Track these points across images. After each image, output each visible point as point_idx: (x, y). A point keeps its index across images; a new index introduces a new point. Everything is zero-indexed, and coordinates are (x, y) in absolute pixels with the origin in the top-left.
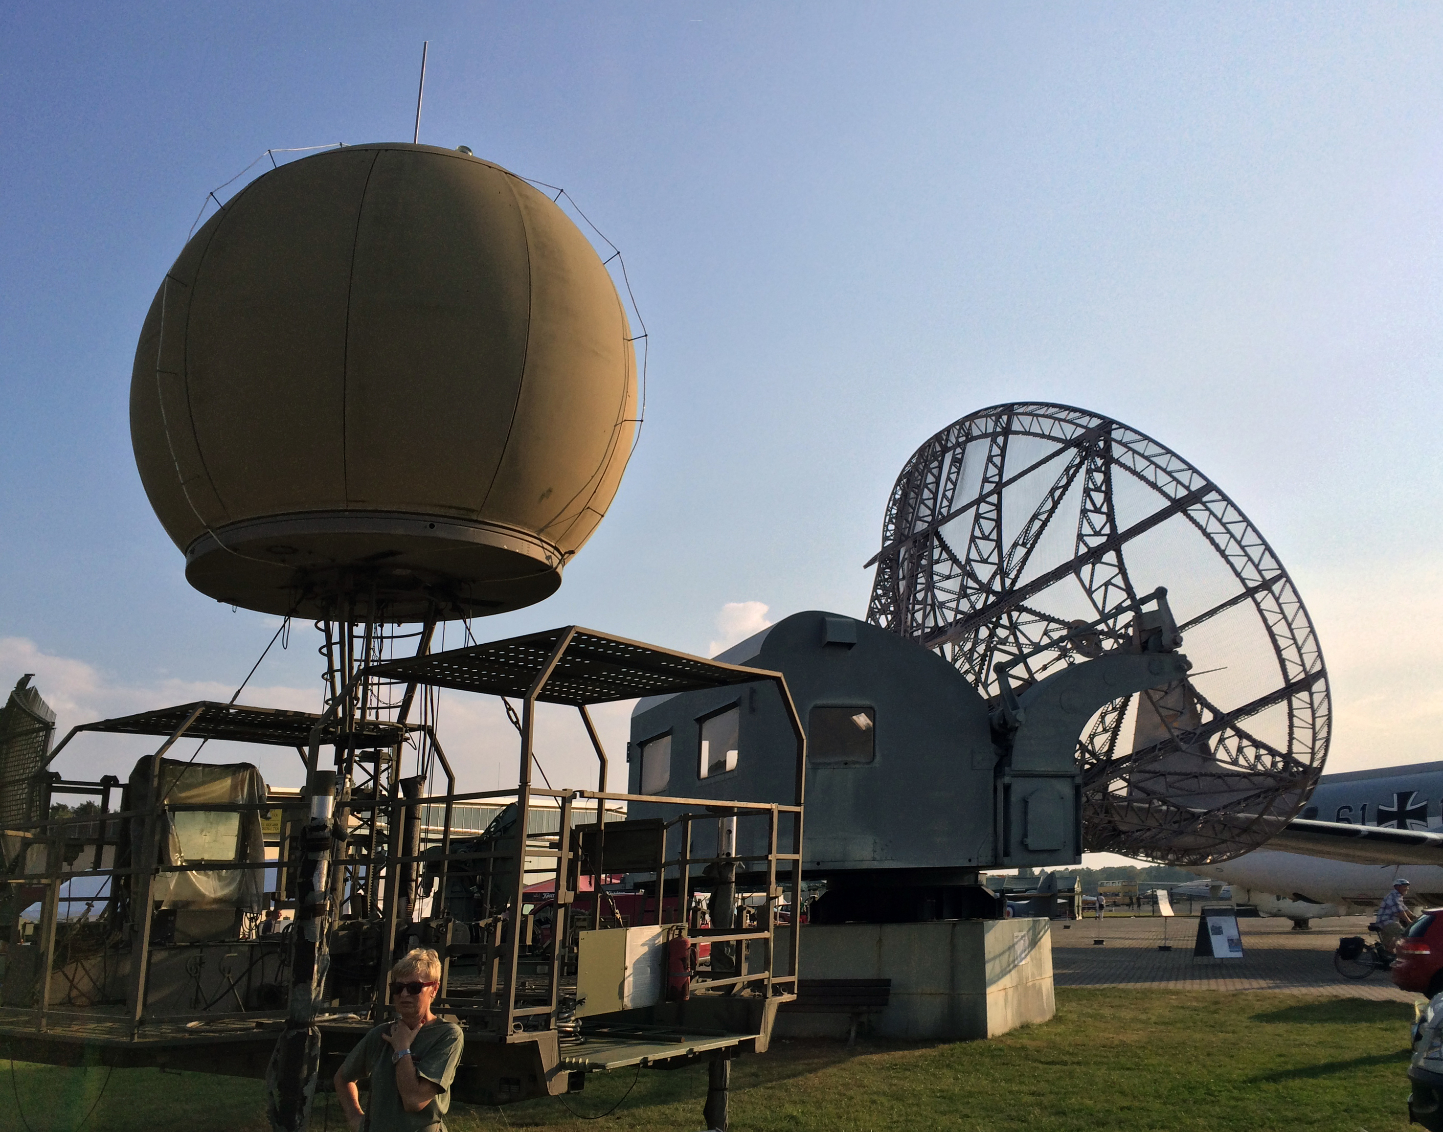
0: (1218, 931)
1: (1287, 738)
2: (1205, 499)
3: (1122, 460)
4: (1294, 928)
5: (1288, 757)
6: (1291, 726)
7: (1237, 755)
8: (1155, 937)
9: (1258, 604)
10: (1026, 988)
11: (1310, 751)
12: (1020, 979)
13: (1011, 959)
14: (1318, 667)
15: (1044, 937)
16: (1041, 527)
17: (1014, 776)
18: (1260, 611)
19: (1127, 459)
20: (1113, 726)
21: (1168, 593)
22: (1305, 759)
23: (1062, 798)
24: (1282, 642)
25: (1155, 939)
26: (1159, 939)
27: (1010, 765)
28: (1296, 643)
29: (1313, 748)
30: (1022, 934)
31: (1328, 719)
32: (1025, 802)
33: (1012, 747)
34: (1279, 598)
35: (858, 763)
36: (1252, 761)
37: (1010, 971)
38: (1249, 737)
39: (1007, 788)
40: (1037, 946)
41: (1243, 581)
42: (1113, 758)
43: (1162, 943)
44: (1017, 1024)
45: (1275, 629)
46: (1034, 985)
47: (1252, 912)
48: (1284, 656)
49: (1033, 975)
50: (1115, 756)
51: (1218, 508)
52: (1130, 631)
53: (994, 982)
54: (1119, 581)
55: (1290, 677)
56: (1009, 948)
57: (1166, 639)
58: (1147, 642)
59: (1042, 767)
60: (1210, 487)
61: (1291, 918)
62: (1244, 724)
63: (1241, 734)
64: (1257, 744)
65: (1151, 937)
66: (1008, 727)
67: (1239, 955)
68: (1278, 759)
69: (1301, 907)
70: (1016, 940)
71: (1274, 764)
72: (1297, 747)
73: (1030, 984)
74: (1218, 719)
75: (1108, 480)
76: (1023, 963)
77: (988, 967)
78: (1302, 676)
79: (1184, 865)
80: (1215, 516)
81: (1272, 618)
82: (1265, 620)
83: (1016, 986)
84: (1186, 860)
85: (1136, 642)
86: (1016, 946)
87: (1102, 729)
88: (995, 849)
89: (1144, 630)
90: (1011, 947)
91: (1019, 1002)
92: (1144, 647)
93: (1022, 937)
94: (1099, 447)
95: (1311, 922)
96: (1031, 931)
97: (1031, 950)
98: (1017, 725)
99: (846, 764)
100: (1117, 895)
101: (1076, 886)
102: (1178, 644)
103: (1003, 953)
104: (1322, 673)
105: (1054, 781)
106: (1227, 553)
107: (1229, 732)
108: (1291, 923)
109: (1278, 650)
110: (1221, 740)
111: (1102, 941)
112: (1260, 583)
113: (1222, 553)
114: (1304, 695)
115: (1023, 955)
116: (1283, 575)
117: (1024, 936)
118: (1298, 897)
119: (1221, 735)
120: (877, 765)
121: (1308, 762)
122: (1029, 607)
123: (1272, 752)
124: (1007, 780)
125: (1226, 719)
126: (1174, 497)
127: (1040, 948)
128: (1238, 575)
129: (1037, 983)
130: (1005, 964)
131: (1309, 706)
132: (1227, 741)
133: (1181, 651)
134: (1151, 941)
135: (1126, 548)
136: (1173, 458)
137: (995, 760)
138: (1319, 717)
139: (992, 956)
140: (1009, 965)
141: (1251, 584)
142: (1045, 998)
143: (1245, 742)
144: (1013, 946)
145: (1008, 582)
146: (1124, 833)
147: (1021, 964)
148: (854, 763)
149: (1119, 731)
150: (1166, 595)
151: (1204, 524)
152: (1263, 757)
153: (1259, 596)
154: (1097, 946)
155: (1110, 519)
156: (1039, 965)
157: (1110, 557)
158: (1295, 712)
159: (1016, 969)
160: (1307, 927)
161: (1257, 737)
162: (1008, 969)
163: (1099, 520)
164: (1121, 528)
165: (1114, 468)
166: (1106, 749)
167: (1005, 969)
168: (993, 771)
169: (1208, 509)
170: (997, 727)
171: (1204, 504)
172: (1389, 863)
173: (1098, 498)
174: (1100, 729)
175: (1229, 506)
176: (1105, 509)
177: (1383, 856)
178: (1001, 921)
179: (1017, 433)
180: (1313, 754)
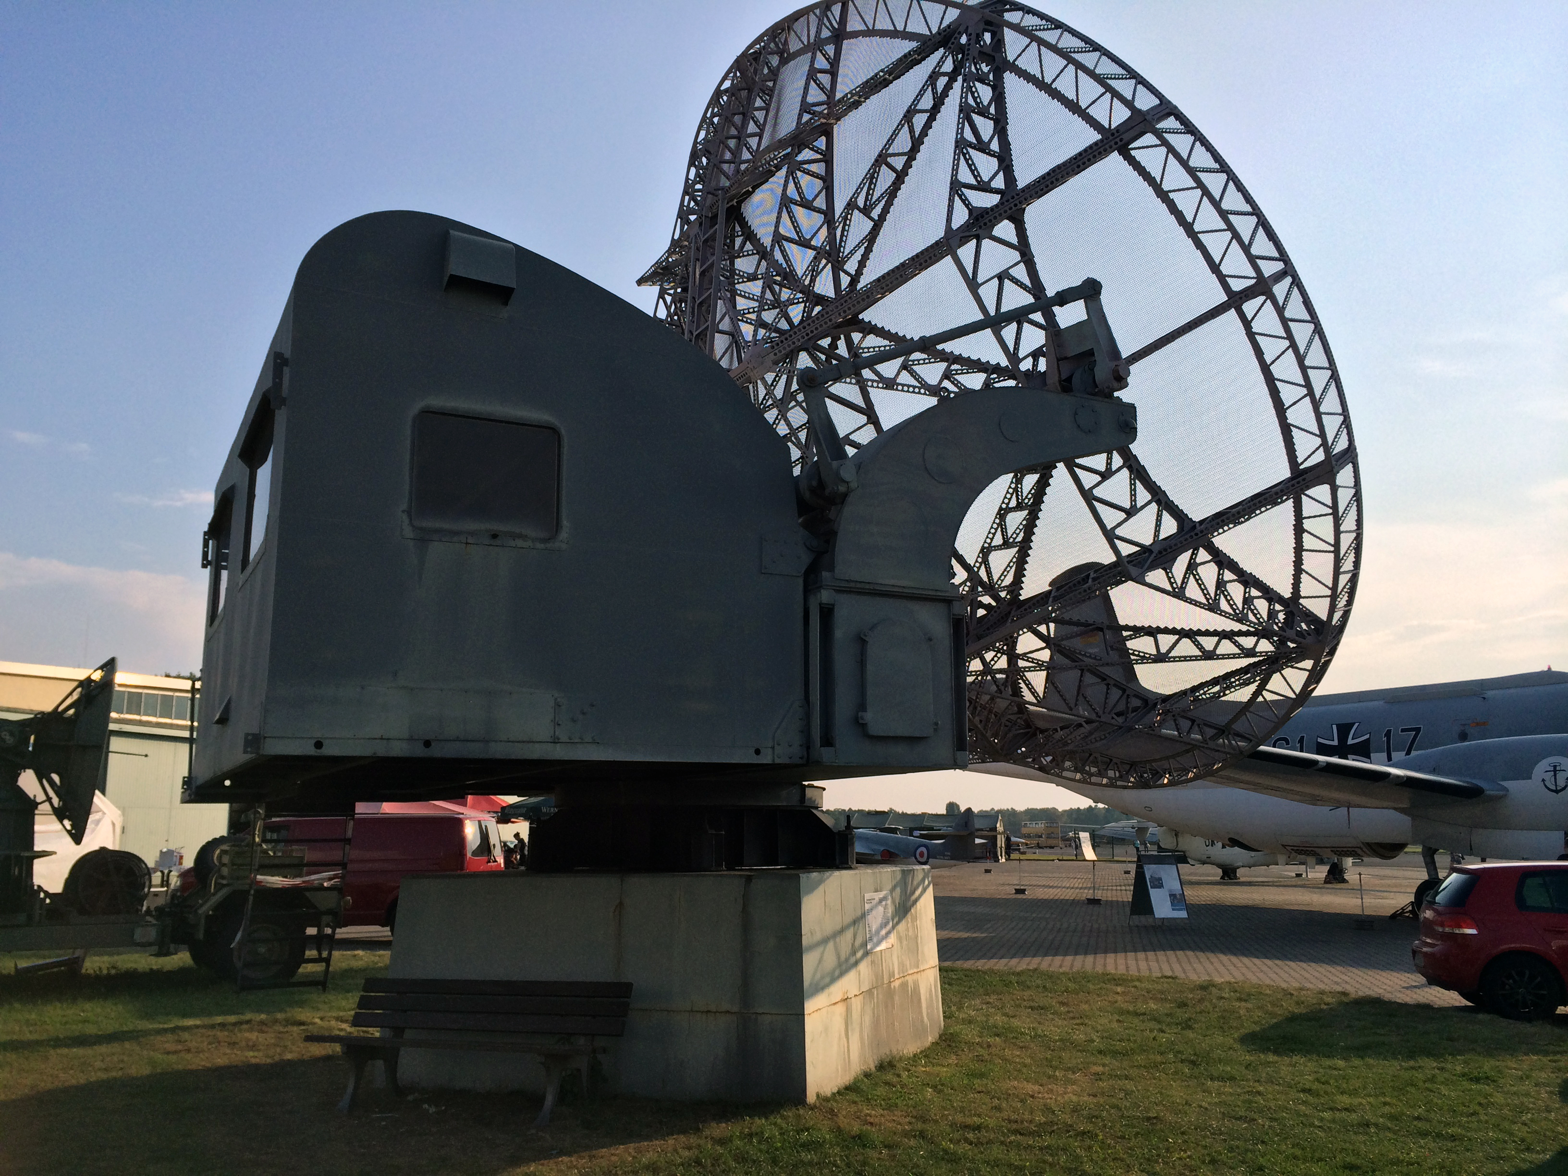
0: (1158, 884)
1: (1291, 570)
2: (1159, 126)
3: (1021, 63)
4: (1222, 878)
5: (1293, 604)
6: (1299, 549)
7: (1216, 595)
8: (1080, 886)
9: (1247, 324)
10: (890, 993)
11: (1329, 592)
12: (878, 976)
13: (858, 942)
14: (1342, 445)
15: (922, 900)
16: (894, 183)
17: (839, 591)
18: (1251, 335)
19: (1029, 63)
20: (1019, 539)
21: (1103, 291)
22: (1320, 609)
23: (930, 640)
24: (1288, 394)
25: (1081, 888)
26: (1085, 888)
27: (831, 568)
28: (1311, 393)
29: (1334, 588)
30: (881, 895)
31: (1356, 539)
32: (861, 641)
33: (835, 533)
34: (1284, 308)
35: (521, 536)
36: (1240, 606)
37: (856, 963)
38: (1233, 566)
39: (827, 613)
40: (909, 916)
41: (1222, 279)
42: (1021, 598)
43: (1089, 894)
44: (871, 1065)
45: (1277, 370)
46: (904, 985)
47: (1182, 859)
48: (1290, 421)
49: (902, 965)
50: (1025, 594)
51: (1182, 142)
52: (1042, 365)
53: (819, 988)
54: (1020, 272)
55: (1300, 460)
56: (855, 922)
57: (1102, 372)
58: (1069, 379)
59: (889, 578)
60: (1167, 109)
61: (1219, 866)
62: (1224, 541)
63: (1222, 561)
64: (1247, 580)
65: (1076, 885)
66: (827, 492)
67: (1183, 914)
68: (1278, 607)
69: (1235, 854)
70: (867, 906)
71: (1272, 614)
72: (1307, 587)
73: (897, 984)
74: (1186, 529)
75: (999, 97)
76: (883, 946)
77: (809, 962)
78: (1320, 456)
79: (1130, 787)
80: (1177, 156)
81: (1271, 348)
82: (1259, 353)
83: (870, 992)
84: (1132, 779)
85: (1053, 380)
86: (870, 918)
87: (1001, 542)
88: (806, 731)
89: (1066, 358)
90: (860, 919)
91: (876, 1024)
92: (1066, 386)
93: (881, 901)
94: (984, 42)
95: (1239, 872)
96: (898, 890)
97: (898, 923)
98: (842, 489)
99: (495, 536)
100: (1041, 837)
101: (998, 825)
102: (1121, 381)
103: (842, 931)
104: (1350, 455)
105: (915, 607)
106: (1197, 228)
107: (1203, 555)
108: (1220, 872)
109: (1280, 409)
110: (1192, 567)
111: (1025, 890)
112: (1253, 281)
113: (1189, 228)
114: (1322, 492)
115: (883, 932)
116: (1289, 271)
117: (884, 899)
118: (1234, 842)
119: (1191, 558)
120: (564, 546)
121: (1323, 616)
122: (880, 326)
123: (1269, 594)
124: (825, 596)
125: (1198, 528)
126: (1107, 126)
127: (915, 919)
128: (1215, 268)
129: (910, 979)
130: (845, 950)
131: (1330, 511)
132: (1200, 569)
133: (1124, 395)
134: (1078, 890)
135: (1033, 213)
136: (1104, 58)
137: (806, 559)
138: (1346, 532)
139: (818, 937)
140: (854, 953)
141: (1237, 285)
142: (924, 1005)
143: (1228, 575)
144: (863, 916)
145: (845, 280)
146: (1042, 731)
147: (878, 949)
148: (514, 536)
149: (1031, 548)
150: (1099, 293)
151: (1156, 174)
152: (1256, 601)
153: (1249, 307)
154: (1020, 896)
155: (1004, 165)
156: (913, 946)
157: (1005, 229)
158: (1307, 524)
159: (869, 958)
160: (1236, 877)
161: (1247, 566)
162: (853, 960)
163: (987, 166)
164: (1024, 178)
165: (1010, 79)
166: (1009, 580)
167: (847, 960)
168: (801, 581)
169: (1165, 143)
170: (807, 495)
171: (1159, 134)
172: (1338, 804)
173: (986, 127)
174: (998, 540)
175: (1198, 144)
176: (995, 146)
177: (1336, 795)
178: (837, 873)
179: (855, 34)
180: (1334, 597)
